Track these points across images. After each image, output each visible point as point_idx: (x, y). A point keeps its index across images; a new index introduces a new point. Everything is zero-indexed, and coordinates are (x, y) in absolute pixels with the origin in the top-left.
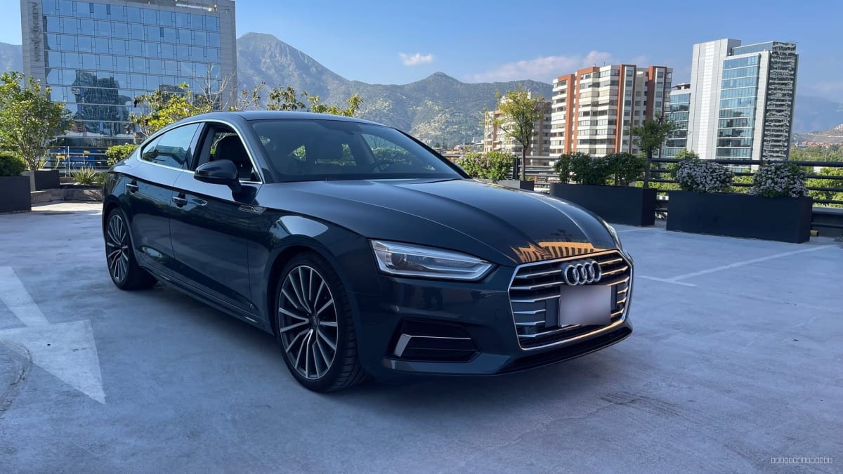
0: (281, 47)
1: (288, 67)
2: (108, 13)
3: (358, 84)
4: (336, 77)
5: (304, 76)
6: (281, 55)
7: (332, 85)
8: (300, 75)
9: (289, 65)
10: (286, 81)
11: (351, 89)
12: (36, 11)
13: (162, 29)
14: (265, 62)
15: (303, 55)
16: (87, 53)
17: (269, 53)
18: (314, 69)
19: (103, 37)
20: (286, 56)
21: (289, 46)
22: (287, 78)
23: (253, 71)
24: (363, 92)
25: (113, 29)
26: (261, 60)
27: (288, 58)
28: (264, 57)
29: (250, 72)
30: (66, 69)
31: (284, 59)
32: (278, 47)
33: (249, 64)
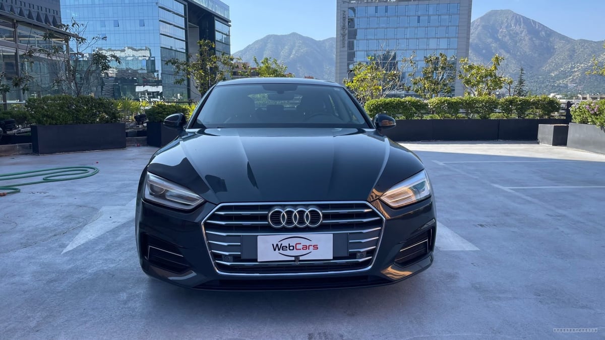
0: (516, 19)
1: (521, 34)
2: (386, 11)
3: (583, 42)
4: (563, 37)
5: (534, 39)
6: (515, 25)
7: (558, 45)
8: (531, 39)
9: (522, 32)
10: (518, 44)
11: (576, 47)
12: (344, 16)
13: (419, 17)
14: (502, 32)
15: (535, 22)
16: (371, 39)
17: (506, 24)
18: (543, 33)
19: (383, 28)
20: (520, 25)
21: (522, 16)
22: (519, 42)
23: (491, 40)
24: (588, 48)
25: (388, 21)
26: (499, 31)
27: (522, 26)
28: (501, 28)
29: (489, 40)
30: (359, 51)
31: (518, 27)
32: (514, 18)
33: (489, 34)
